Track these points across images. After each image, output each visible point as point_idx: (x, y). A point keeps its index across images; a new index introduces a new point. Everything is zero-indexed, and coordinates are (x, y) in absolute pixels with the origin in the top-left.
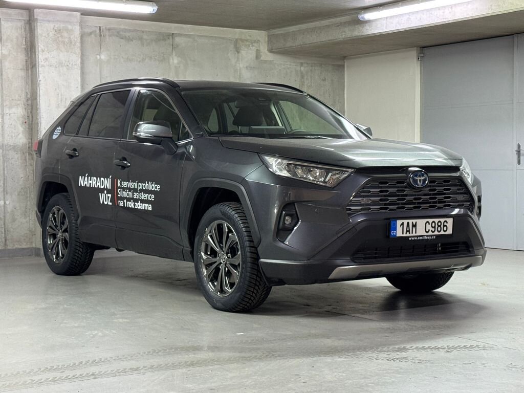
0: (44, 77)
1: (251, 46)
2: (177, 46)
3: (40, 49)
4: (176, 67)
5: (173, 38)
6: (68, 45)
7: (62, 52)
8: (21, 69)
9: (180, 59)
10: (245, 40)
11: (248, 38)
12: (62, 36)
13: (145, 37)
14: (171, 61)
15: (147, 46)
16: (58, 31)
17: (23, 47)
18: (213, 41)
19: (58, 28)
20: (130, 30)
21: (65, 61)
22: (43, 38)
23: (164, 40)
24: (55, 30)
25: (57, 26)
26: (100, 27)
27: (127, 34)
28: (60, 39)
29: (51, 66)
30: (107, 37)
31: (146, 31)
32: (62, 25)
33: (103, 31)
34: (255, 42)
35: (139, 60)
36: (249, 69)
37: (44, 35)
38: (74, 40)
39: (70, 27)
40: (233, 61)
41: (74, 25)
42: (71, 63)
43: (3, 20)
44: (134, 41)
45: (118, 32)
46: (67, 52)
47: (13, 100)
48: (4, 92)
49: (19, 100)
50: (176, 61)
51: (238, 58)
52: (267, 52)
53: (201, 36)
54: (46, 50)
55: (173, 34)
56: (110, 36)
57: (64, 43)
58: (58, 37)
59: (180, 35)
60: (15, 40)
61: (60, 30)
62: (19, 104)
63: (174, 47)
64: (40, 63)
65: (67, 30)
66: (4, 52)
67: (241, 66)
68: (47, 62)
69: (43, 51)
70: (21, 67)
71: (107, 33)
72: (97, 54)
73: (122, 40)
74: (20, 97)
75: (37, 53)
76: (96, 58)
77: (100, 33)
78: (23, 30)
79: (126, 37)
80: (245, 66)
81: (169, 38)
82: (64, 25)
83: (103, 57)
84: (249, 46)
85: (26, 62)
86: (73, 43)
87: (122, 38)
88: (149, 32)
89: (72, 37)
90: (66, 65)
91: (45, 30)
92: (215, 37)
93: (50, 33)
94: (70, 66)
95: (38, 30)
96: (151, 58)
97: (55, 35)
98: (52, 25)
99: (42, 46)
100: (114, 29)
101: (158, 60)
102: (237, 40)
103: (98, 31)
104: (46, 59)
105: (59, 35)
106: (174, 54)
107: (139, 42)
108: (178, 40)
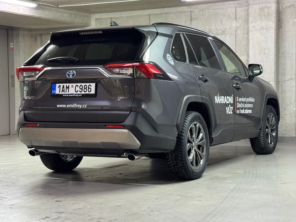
0: (252, 37)
3: (250, 21)
6: (267, 16)
7: (263, 21)
12: (264, 12)
16: (262, 9)
19: (261, 7)
21: (265, 26)
22: (252, 14)
24: (260, 9)
25: (261, 6)
32: (264, 5)
38: (271, 13)
39: (269, 5)
41: (271, 3)
42: (269, 27)
43: (237, 7)
46: (267, 20)
47: (241, 51)
48: (237, 47)
49: (245, 51)
54: (254, 21)
57: (265, 15)
58: (261, 13)
60: (244, 18)
61: (263, 8)
62: (245, 54)
64: (250, 29)
65: (267, 7)
66: (237, 25)
68: (254, 28)
69: (252, 22)
74: (246, 49)
86: (270, 15)
89: (270, 11)
90: (265, 28)
91: (254, 9)
93: (257, 11)
94: (268, 29)
97: (259, 11)
98: (258, 6)
99: (251, 19)
104: (254, 27)
105: (262, 11)
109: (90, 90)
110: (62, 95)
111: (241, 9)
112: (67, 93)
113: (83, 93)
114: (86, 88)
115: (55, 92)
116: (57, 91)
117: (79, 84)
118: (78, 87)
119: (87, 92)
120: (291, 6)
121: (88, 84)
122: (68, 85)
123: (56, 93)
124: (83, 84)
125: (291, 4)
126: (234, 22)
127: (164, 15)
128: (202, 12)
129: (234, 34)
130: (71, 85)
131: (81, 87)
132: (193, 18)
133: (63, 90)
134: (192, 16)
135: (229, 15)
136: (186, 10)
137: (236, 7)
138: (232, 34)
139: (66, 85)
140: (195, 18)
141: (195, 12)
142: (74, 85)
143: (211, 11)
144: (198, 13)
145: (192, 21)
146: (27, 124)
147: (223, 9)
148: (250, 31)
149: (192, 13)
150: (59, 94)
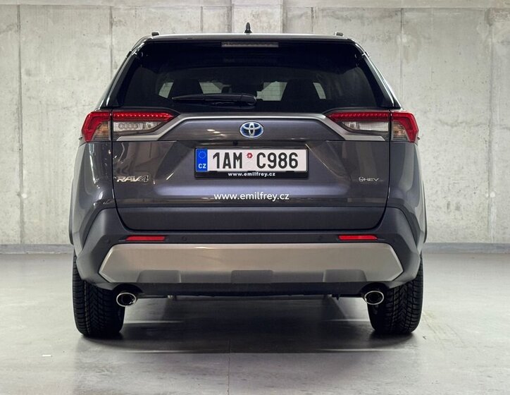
2: (407, 22)
4: (404, 47)
5: (401, 13)
9: (410, 37)
10: (500, 9)
11: (506, 6)
12: (260, 21)
13: (367, 14)
14: (400, 39)
15: (368, 25)
16: (256, 15)
18: (456, 14)
20: (347, 9)
22: (239, 24)
23: (391, 16)
25: (255, 11)
26: (312, 8)
27: (345, 14)
28: (258, 24)
30: (321, 18)
31: (368, 9)
32: (261, 9)
33: (315, 12)
36: (505, 43)
37: (240, 21)
39: (270, 10)
40: (483, 36)
41: (275, 8)
43: (205, 9)
44: (353, 21)
45: (333, 12)
50: (405, 40)
51: (490, 31)
55: (402, 9)
56: (324, 17)
57: (263, 28)
59: (412, 10)
61: (258, 15)
63: (403, 24)
65: (267, 14)
67: (495, 40)
71: (320, 14)
73: (337, 20)
77: (312, 14)
78: (226, 17)
79: (342, 17)
80: (500, 41)
81: (396, 14)
82: (263, 9)
84: (506, 16)
87: (338, 18)
88: (371, 9)
89: (271, 21)
91: (242, 15)
92: (459, 9)
93: (248, 18)
95: (235, 17)
96: (373, 38)
98: (249, 10)
100: (329, 9)
101: (383, 41)
102: (489, 10)
103: (310, 12)
105: (257, 20)
106: (403, 32)
107: (359, 21)
108: (408, 15)
109: (293, 163)
110: (226, 173)
111: (212, 12)
112: (238, 169)
113: (277, 169)
114: (285, 160)
115: (206, 166)
116: (212, 166)
117: (267, 152)
118: (264, 156)
119: (288, 168)
120: (301, 16)
121: (288, 152)
122: (238, 152)
123: (209, 169)
124: (278, 152)
125: (302, 12)
127: (51, 11)
128: (133, 11)
130: (245, 152)
131: (272, 158)
132: (115, 20)
133: (227, 163)
134: (113, 17)
135: (188, 22)
136: (101, 5)
137: (202, 7)
139: (235, 154)
140: (120, 21)
141: (120, 9)
142: (255, 152)
143: (153, 10)
144: (126, 12)
145: (114, 27)
146: (134, 236)
147: (178, 9)
149: (113, 10)
150: (216, 171)
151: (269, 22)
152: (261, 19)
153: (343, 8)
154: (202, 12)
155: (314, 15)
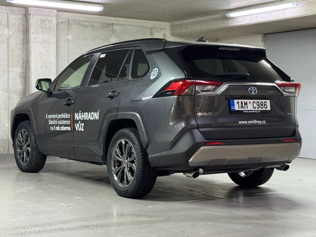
0: (34, 49)
1: (160, 31)
2: (115, 31)
3: (31, 32)
5: (112, 26)
6: (49, 30)
7: (45, 34)
8: (20, 44)
9: (116, 39)
10: (156, 28)
11: (159, 26)
12: (45, 24)
13: (96, 25)
14: (111, 40)
15: (97, 31)
16: (43, 21)
17: (21, 30)
18: (137, 28)
19: (43, 19)
20: (86, 21)
21: (47, 39)
22: (34, 25)
23: (107, 27)
24: (41, 20)
25: (42, 18)
26: (68, 19)
27: (85, 24)
28: (44, 26)
29: (38, 42)
30: (73, 25)
31: (96, 22)
32: (46, 17)
33: (70, 21)
34: (162, 29)
35: (92, 39)
37: (34, 23)
38: (53, 27)
39: (50, 19)
41: (53, 17)
42: (50, 41)
44: (89, 27)
45: (79, 22)
46: (48, 34)
47: (14, 62)
48: (10, 58)
49: (18, 63)
50: (114, 40)
52: (170, 35)
53: (130, 25)
54: (35, 32)
55: (113, 23)
56: (74, 24)
57: (46, 28)
59: (117, 24)
60: (17, 26)
61: (44, 21)
62: (18, 65)
63: (113, 31)
64: (31, 40)
65: (49, 20)
66: (9, 33)
68: (36, 40)
69: (33, 33)
70: (20, 42)
72: (66, 36)
73: (81, 27)
74: (19, 61)
75: (30, 34)
76: (66, 37)
77: (68, 22)
78: (21, 21)
79: (84, 25)
81: (110, 26)
82: (47, 18)
83: (70, 37)
84: (159, 32)
85: (23, 39)
86: (52, 29)
87: (81, 26)
88: (98, 22)
89: (51, 25)
90: (47, 41)
91: (35, 20)
92: (138, 26)
93: (38, 22)
94: (50, 42)
95: (31, 20)
96: (99, 38)
97: (41, 23)
98: (39, 17)
99: (33, 30)
100: (77, 20)
101: (103, 40)
102: (151, 28)
103: (67, 21)
104: (35, 38)
105: (43, 24)
106: (113, 36)
107: (92, 28)
108: (115, 27)
109: (266, 107)
110: (242, 111)
111: (14, 16)
112: (246, 109)
113: (260, 109)
114: (262, 105)
115: (234, 108)
116: (237, 108)
117: (256, 101)
118: (255, 103)
119: (264, 109)
120: (63, 23)
121: (263, 101)
122: (246, 101)
123: (236, 109)
124: (260, 101)
125: (63, 21)
126: (7, 29)
129: (6, 42)
130: (248, 101)
131: (258, 104)
133: (242, 106)
137: (8, 13)
138: (4, 42)
139: (244, 102)
142: (252, 101)
148: (31, 42)
150: (239, 110)
151: (50, 25)
152: (46, 23)
153: (84, 20)
154: (8, 16)
155: (69, 23)
